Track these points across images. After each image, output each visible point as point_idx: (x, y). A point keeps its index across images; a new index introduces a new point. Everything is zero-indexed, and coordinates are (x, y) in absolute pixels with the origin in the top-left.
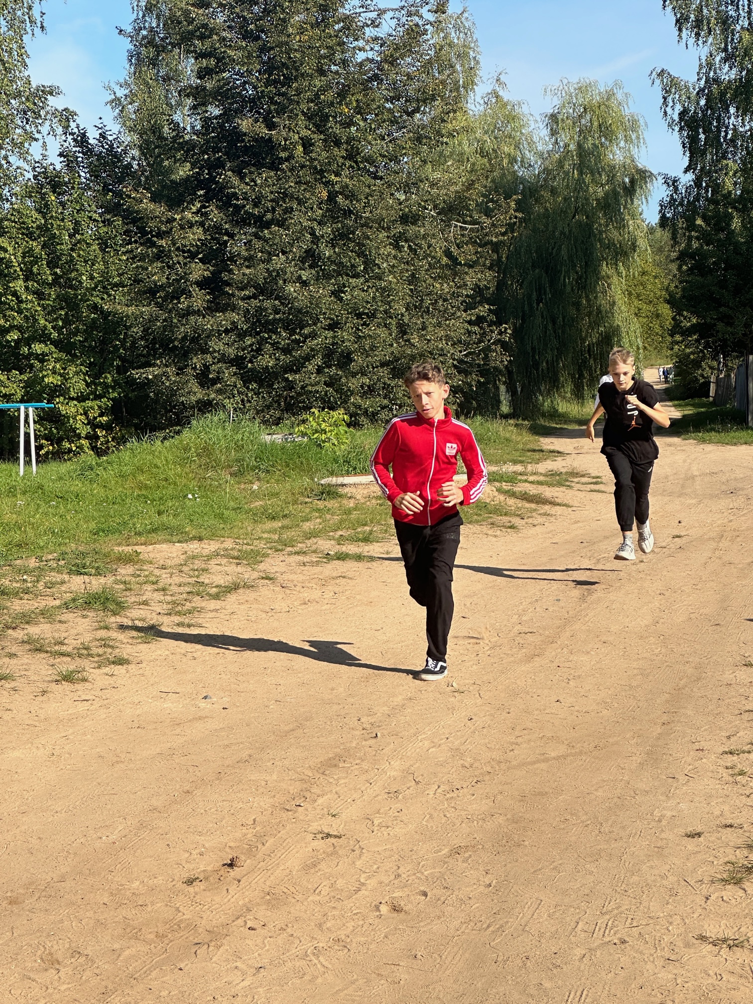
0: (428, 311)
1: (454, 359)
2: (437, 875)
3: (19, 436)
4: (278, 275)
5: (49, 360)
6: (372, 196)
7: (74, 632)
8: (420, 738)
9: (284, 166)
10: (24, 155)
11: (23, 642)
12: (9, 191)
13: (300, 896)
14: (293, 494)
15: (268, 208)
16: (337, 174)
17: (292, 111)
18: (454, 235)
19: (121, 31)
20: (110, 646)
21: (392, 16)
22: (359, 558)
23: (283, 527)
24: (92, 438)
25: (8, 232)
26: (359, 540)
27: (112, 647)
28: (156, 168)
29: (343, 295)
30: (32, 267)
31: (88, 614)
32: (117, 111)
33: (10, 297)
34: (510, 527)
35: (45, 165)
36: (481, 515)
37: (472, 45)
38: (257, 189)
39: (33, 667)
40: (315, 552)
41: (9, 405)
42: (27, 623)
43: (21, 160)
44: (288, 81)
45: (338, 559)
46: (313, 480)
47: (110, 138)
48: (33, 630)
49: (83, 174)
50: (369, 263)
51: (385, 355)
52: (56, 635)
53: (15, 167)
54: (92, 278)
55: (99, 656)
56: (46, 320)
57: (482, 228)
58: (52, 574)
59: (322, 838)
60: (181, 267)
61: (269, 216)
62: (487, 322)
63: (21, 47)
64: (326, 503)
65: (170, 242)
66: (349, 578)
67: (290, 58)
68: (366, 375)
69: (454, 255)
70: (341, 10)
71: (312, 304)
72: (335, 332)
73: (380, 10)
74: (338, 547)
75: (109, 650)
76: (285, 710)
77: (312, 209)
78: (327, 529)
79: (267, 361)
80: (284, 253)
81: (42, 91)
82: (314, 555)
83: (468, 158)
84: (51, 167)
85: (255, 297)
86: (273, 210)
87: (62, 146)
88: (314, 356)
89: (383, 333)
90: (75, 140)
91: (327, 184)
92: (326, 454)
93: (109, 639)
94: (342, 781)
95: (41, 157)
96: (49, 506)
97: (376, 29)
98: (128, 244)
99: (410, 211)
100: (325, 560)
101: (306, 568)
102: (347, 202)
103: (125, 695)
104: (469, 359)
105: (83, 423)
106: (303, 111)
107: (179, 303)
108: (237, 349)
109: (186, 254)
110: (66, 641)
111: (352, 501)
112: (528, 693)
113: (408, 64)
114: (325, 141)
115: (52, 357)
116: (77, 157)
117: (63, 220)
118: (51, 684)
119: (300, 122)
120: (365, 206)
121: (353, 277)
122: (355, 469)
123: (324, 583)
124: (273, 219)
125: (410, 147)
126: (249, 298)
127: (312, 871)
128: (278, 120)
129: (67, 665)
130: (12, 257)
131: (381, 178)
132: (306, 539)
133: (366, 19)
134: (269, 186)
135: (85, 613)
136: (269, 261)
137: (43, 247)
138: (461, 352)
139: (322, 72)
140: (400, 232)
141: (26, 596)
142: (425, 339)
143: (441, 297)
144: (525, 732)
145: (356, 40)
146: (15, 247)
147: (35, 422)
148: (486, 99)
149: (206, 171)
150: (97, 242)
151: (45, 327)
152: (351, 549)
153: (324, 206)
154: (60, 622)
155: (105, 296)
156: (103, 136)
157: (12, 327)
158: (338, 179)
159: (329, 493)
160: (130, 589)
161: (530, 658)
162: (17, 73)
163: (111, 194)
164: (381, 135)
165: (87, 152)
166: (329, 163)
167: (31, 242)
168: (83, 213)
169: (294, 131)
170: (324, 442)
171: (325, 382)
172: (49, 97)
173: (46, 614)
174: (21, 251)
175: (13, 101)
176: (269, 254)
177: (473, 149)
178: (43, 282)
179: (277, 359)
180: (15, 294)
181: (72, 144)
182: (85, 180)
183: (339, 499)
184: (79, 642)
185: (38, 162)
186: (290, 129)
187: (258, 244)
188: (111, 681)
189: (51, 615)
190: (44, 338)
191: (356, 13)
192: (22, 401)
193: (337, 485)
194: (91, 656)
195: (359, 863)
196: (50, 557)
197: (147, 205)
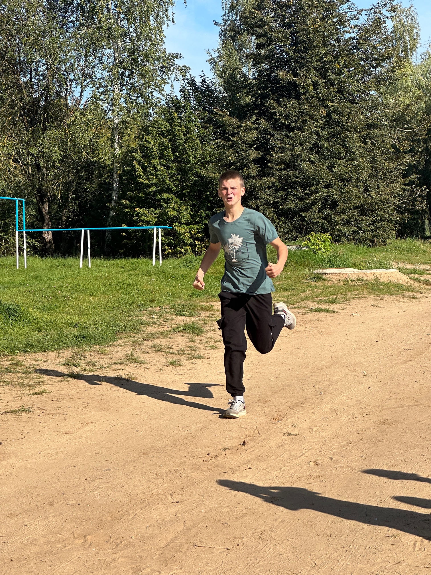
0: (381, 178)
1: (395, 206)
2: (339, 452)
3: (153, 243)
4: (297, 157)
5: (171, 202)
6: (351, 114)
7: (176, 343)
8: (342, 395)
9: (302, 97)
10: (161, 91)
11: (152, 347)
12: (152, 111)
13: (274, 457)
14: (299, 278)
15: (293, 120)
16: (332, 101)
17: (308, 67)
18: (397, 136)
19: (216, 23)
20: (194, 350)
21: (366, 13)
22: (327, 311)
23: (291, 295)
24: (193, 245)
25: (151, 133)
26: (329, 302)
27: (195, 351)
28: (233, 97)
29: (333, 169)
30: (163, 152)
31: (185, 335)
32: (213, 65)
33: (151, 168)
34: (413, 298)
35: (172, 96)
36: (398, 291)
37: (416, 26)
38: (287, 110)
39: (156, 359)
40: (305, 307)
41: (148, 227)
42: (154, 338)
43: (160, 94)
44: (306, 50)
45: (317, 311)
46: (310, 271)
47: (208, 82)
48: (157, 342)
49: (192, 101)
50: (349, 152)
51: (356, 203)
52: (168, 344)
53: (156, 98)
54: (195, 158)
55: (189, 354)
56: (170, 181)
57: (414, 132)
58: (167, 315)
59: (288, 435)
60: (244, 153)
61: (293, 125)
62: (415, 185)
63: (161, 32)
64: (316, 283)
65: (238, 139)
66: (321, 321)
67: (307, 37)
68: (345, 214)
69: (397, 147)
70: (337, 11)
71: (316, 174)
72: (329, 190)
73: (359, 10)
74: (318, 305)
75: (194, 352)
76: (278, 381)
77: (317, 120)
78: (314, 296)
79: (291, 205)
80: (301, 145)
81: (172, 56)
82: (304, 309)
83: (410, 90)
84: (175, 98)
85: (284, 169)
86: (296, 121)
87: (182, 86)
88: (316, 203)
89: (355, 190)
90: (188, 83)
91: (326, 107)
92: (318, 257)
93: (194, 347)
94: (301, 412)
95: (170, 92)
96: (168, 282)
97: (357, 21)
98: (215, 139)
99: (372, 122)
100: (309, 312)
101: (299, 315)
102: (337, 117)
103: (200, 372)
104: (403, 206)
105: (189, 237)
106: (314, 67)
107: (243, 172)
108: (274, 198)
109: (247, 146)
110: (173, 347)
111: (330, 282)
112: (401, 378)
113: (374, 40)
114: (326, 83)
115: (173, 201)
116: (189, 92)
117: (181, 127)
118: (164, 366)
119: (312, 73)
120: (347, 120)
121: (339, 159)
122: (333, 265)
123: (307, 323)
124: (295, 126)
125: (374, 86)
126: (281, 169)
127: (281, 448)
128: (300, 72)
129: (172, 358)
130: (153, 147)
131: (357, 104)
132: (302, 301)
133: (351, 15)
134: (294, 108)
135: (183, 334)
136: (292, 149)
137: (169, 142)
138: (399, 201)
139: (325, 45)
140: (366, 134)
141: (154, 325)
142: (379, 194)
143: (389, 171)
144: (395, 394)
145: (345, 27)
146: (154, 141)
147: (162, 236)
148: (423, 56)
149: (259, 100)
150: (198, 138)
151: (169, 184)
152: (324, 306)
153: (324, 119)
154: (170, 338)
155: (202, 168)
156: (204, 81)
157: (152, 185)
158: (332, 104)
159: (318, 278)
160: (207, 324)
161: (406, 362)
162: (159, 46)
163: (207, 112)
164: (357, 80)
165: (195, 89)
166: (328, 96)
167: (163, 139)
168: (191, 123)
169: (308, 78)
170: (318, 250)
171: (322, 217)
172: (175, 59)
173: (163, 334)
174: (158, 143)
175: (156, 62)
176: (293, 145)
177: (414, 85)
178: (169, 160)
179: (296, 204)
180: (154, 167)
181: (187, 85)
182: (193, 105)
183: (323, 281)
184: (179, 348)
185: (169, 95)
186: (306, 77)
187: (286, 140)
188: (194, 366)
189: (166, 335)
190: (168, 190)
191: (346, 12)
192: (156, 225)
193: (322, 274)
194: (185, 354)
195: (303, 446)
196: (166, 307)
197: (227, 119)
